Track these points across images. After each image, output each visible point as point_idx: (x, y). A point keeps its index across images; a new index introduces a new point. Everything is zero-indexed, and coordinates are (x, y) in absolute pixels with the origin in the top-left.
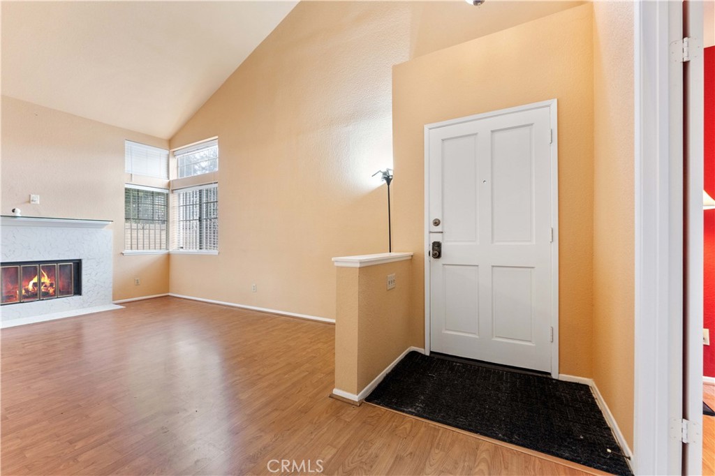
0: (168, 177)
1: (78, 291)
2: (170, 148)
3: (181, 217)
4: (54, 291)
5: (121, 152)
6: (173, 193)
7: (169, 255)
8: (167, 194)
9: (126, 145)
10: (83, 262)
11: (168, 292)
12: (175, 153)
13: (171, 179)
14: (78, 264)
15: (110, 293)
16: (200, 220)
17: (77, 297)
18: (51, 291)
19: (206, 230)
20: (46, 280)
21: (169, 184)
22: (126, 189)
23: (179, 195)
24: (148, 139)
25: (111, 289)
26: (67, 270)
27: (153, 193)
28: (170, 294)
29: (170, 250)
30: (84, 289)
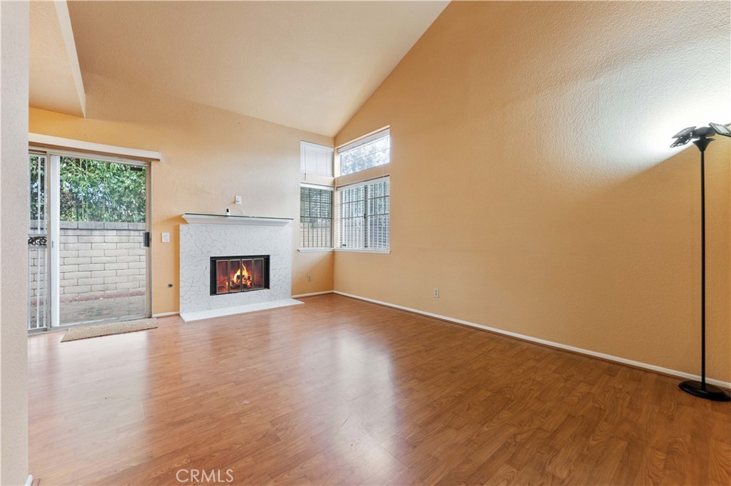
0: (333, 175)
1: (267, 286)
2: (335, 146)
3: (344, 214)
4: (251, 284)
5: (297, 152)
6: (337, 190)
7: (333, 253)
8: (332, 192)
9: (301, 145)
10: (271, 258)
11: (333, 289)
12: (339, 150)
13: (336, 176)
14: (267, 258)
15: (289, 287)
16: (365, 217)
17: (266, 290)
18: (249, 283)
19: (371, 227)
20: (245, 273)
21: (334, 182)
22: (302, 188)
23: (342, 193)
24: (316, 138)
25: (290, 284)
26: (260, 264)
27: (321, 191)
28: (335, 292)
29: (335, 248)
30: (271, 284)
